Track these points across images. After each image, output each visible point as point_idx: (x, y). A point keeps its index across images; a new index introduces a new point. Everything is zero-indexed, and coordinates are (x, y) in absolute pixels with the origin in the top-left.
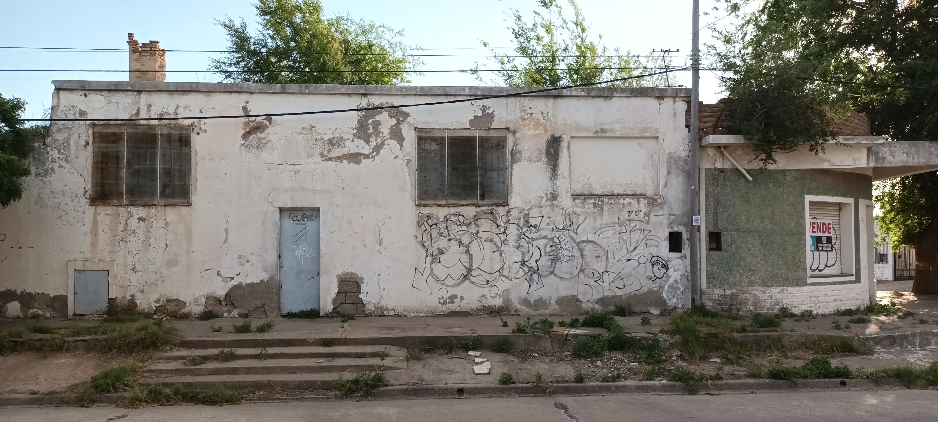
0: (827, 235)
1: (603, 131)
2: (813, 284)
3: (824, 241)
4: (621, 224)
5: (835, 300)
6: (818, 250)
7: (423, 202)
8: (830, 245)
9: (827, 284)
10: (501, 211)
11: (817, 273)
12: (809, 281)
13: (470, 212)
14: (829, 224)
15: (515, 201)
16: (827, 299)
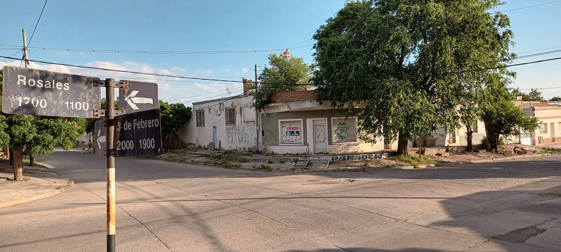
0: (296, 130)
1: (247, 105)
2: (282, 145)
3: (295, 132)
4: (250, 129)
5: (291, 151)
6: (291, 135)
7: (227, 124)
8: (298, 134)
9: (288, 145)
10: (235, 126)
11: (291, 142)
12: (280, 145)
13: (232, 126)
14: (297, 127)
15: (237, 124)
16: (287, 150)
